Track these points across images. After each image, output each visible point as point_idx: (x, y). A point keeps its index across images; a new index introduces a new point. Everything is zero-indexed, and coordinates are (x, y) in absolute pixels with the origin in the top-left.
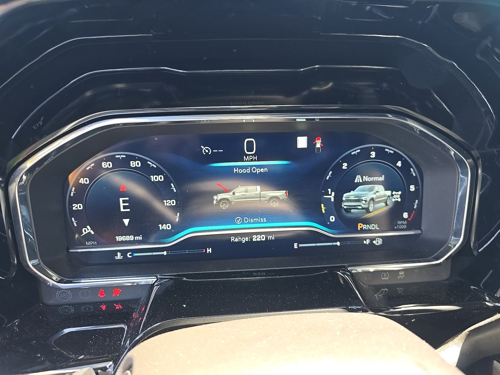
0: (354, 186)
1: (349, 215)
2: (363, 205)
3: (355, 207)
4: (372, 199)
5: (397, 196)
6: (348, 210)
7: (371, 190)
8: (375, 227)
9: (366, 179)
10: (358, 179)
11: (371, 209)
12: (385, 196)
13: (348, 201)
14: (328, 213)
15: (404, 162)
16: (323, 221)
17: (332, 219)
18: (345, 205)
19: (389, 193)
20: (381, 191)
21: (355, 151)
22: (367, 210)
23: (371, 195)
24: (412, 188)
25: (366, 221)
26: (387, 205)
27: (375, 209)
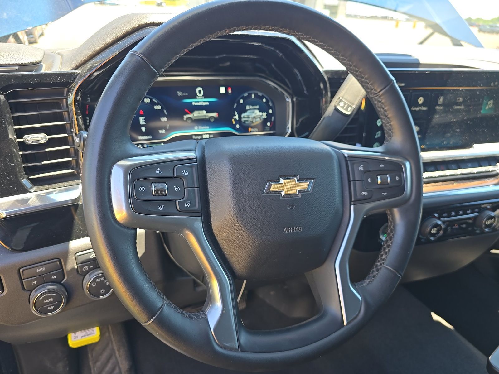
0: (246, 111)
1: (244, 125)
2: (250, 119)
3: (247, 121)
4: (254, 117)
5: (264, 115)
6: (244, 122)
7: (253, 112)
8: (256, 130)
9: (251, 107)
10: (247, 107)
11: (254, 121)
12: (259, 115)
13: (244, 117)
14: (236, 124)
15: (267, 100)
16: (234, 127)
17: (238, 126)
18: (243, 120)
19: (261, 114)
20: (257, 113)
21: (246, 95)
22: (252, 122)
23: (254, 115)
24: (271, 111)
25: (252, 127)
26: (260, 119)
27: (256, 121)
